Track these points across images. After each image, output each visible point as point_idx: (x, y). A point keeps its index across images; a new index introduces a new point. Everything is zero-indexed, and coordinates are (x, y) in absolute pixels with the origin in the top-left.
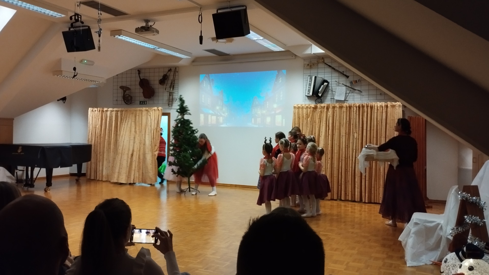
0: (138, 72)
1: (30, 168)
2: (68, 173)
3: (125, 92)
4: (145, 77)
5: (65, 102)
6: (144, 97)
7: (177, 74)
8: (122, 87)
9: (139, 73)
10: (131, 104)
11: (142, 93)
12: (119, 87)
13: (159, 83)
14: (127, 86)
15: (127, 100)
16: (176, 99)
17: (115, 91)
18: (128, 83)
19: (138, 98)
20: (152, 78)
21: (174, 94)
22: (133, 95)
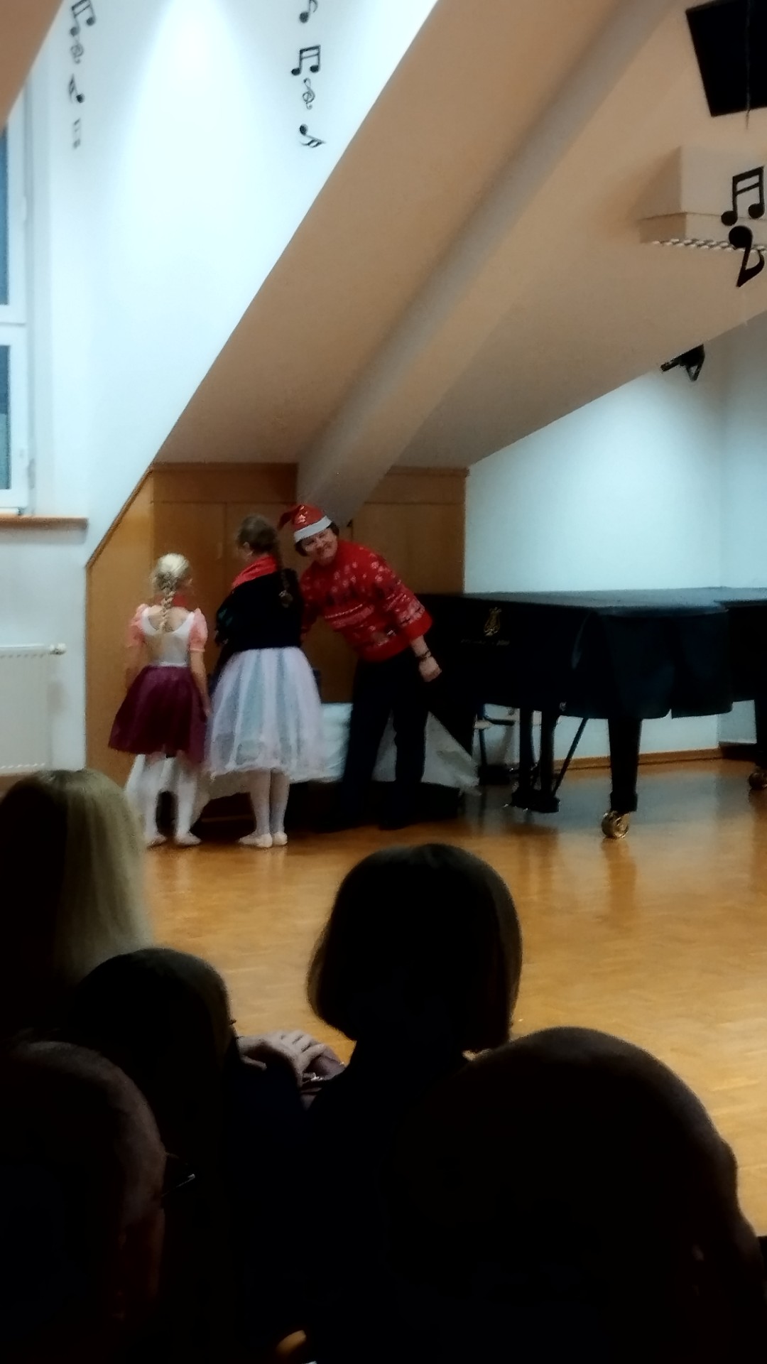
1: (537, 717)
2: (713, 745)
5: (697, 374)
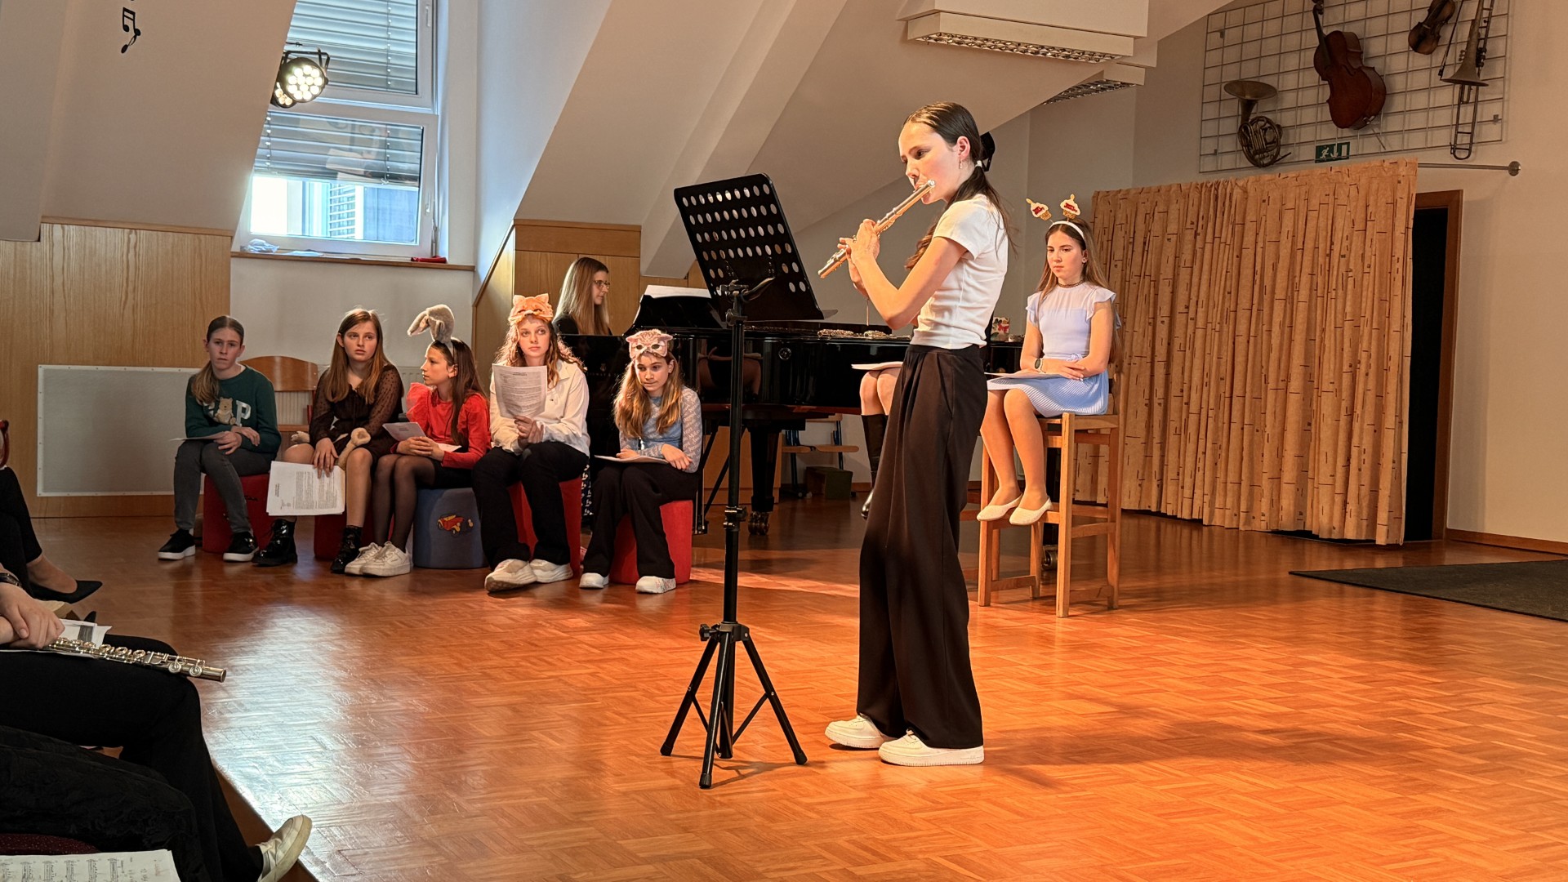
0: (1312, 5)
3: (1248, 106)
4: (1344, 23)
6: (1334, 126)
8: (1236, 88)
9: (1318, 12)
10: (1275, 161)
11: (1327, 108)
12: (1225, 86)
13: (1410, 44)
14: (1261, 79)
15: (1258, 144)
16: (1496, 119)
17: (1211, 111)
18: (1269, 65)
19: (1307, 134)
20: (1377, 26)
21: (1485, 93)
22: (1286, 119)
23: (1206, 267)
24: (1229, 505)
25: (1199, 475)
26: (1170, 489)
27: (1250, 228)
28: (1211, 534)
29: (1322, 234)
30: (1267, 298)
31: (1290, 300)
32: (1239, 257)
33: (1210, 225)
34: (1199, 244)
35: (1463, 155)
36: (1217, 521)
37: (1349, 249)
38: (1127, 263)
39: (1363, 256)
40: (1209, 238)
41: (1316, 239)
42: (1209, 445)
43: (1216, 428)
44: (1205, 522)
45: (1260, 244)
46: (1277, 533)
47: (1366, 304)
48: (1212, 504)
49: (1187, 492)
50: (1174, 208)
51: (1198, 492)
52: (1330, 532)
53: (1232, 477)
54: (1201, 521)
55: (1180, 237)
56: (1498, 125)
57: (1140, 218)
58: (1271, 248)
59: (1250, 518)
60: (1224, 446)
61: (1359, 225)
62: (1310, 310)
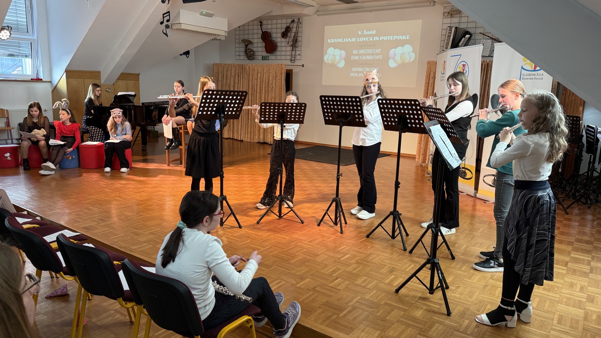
0: (259, 24)
3: (247, 46)
4: (266, 29)
5: (188, 56)
6: (266, 52)
7: (300, 26)
8: (244, 41)
9: (261, 25)
10: (253, 59)
11: (264, 48)
12: (241, 40)
13: (281, 36)
14: (249, 40)
15: (249, 55)
16: (299, 55)
17: (237, 45)
18: (250, 36)
19: (260, 53)
20: (274, 31)
21: (297, 49)
22: (255, 49)
23: (241, 84)
24: (249, 137)
25: (242, 130)
26: (235, 133)
27: (251, 76)
28: (245, 143)
29: (267, 79)
30: (255, 92)
31: (260, 93)
32: (249, 82)
33: (242, 74)
34: (239, 79)
35: (293, 62)
36: (246, 140)
37: (273, 82)
38: (222, 82)
39: (276, 84)
40: (242, 77)
41: (265, 80)
42: (244, 124)
43: (245, 120)
44: (244, 140)
45: (253, 80)
46: (259, 143)
47: (277, 95)
48: (245, 136)
49: (240, 134)
50: (233, 69)
51: (242, 134)
52: (271, 142)
53: (249, 131)
54: (243, 140)
55: (235, 77)
56: (300, 56)
57: (225, 71)
58: (255, 81)
59: (253, 139)
60: (247, 124)
61: (275, 78)
62: (265, 95)
